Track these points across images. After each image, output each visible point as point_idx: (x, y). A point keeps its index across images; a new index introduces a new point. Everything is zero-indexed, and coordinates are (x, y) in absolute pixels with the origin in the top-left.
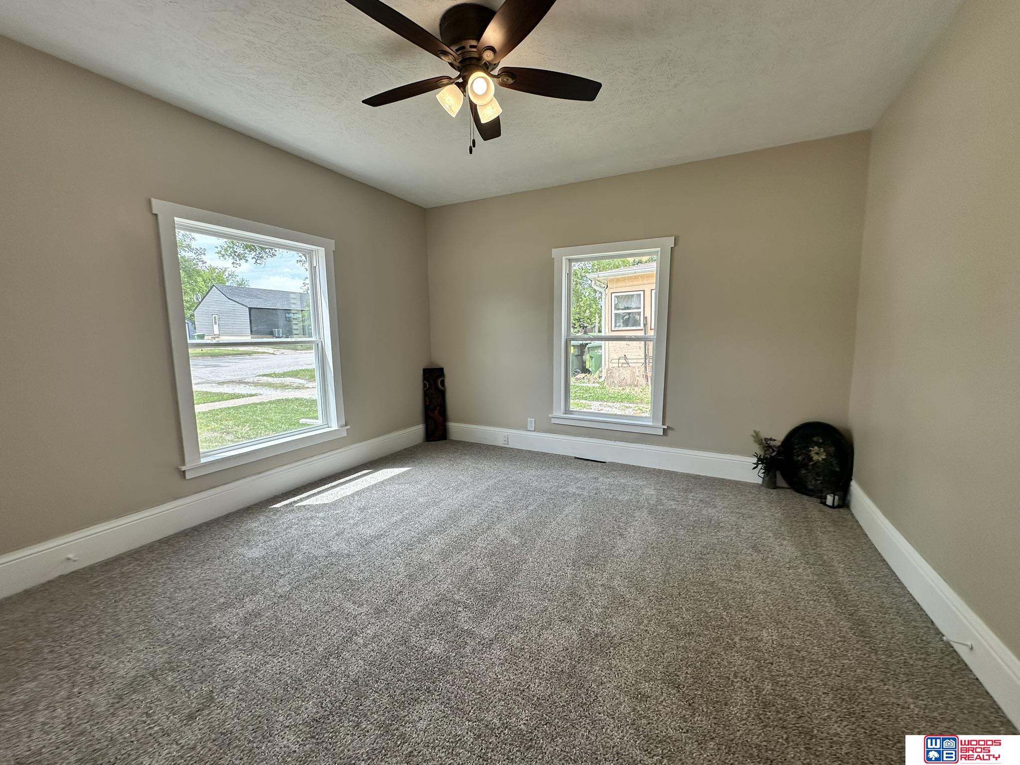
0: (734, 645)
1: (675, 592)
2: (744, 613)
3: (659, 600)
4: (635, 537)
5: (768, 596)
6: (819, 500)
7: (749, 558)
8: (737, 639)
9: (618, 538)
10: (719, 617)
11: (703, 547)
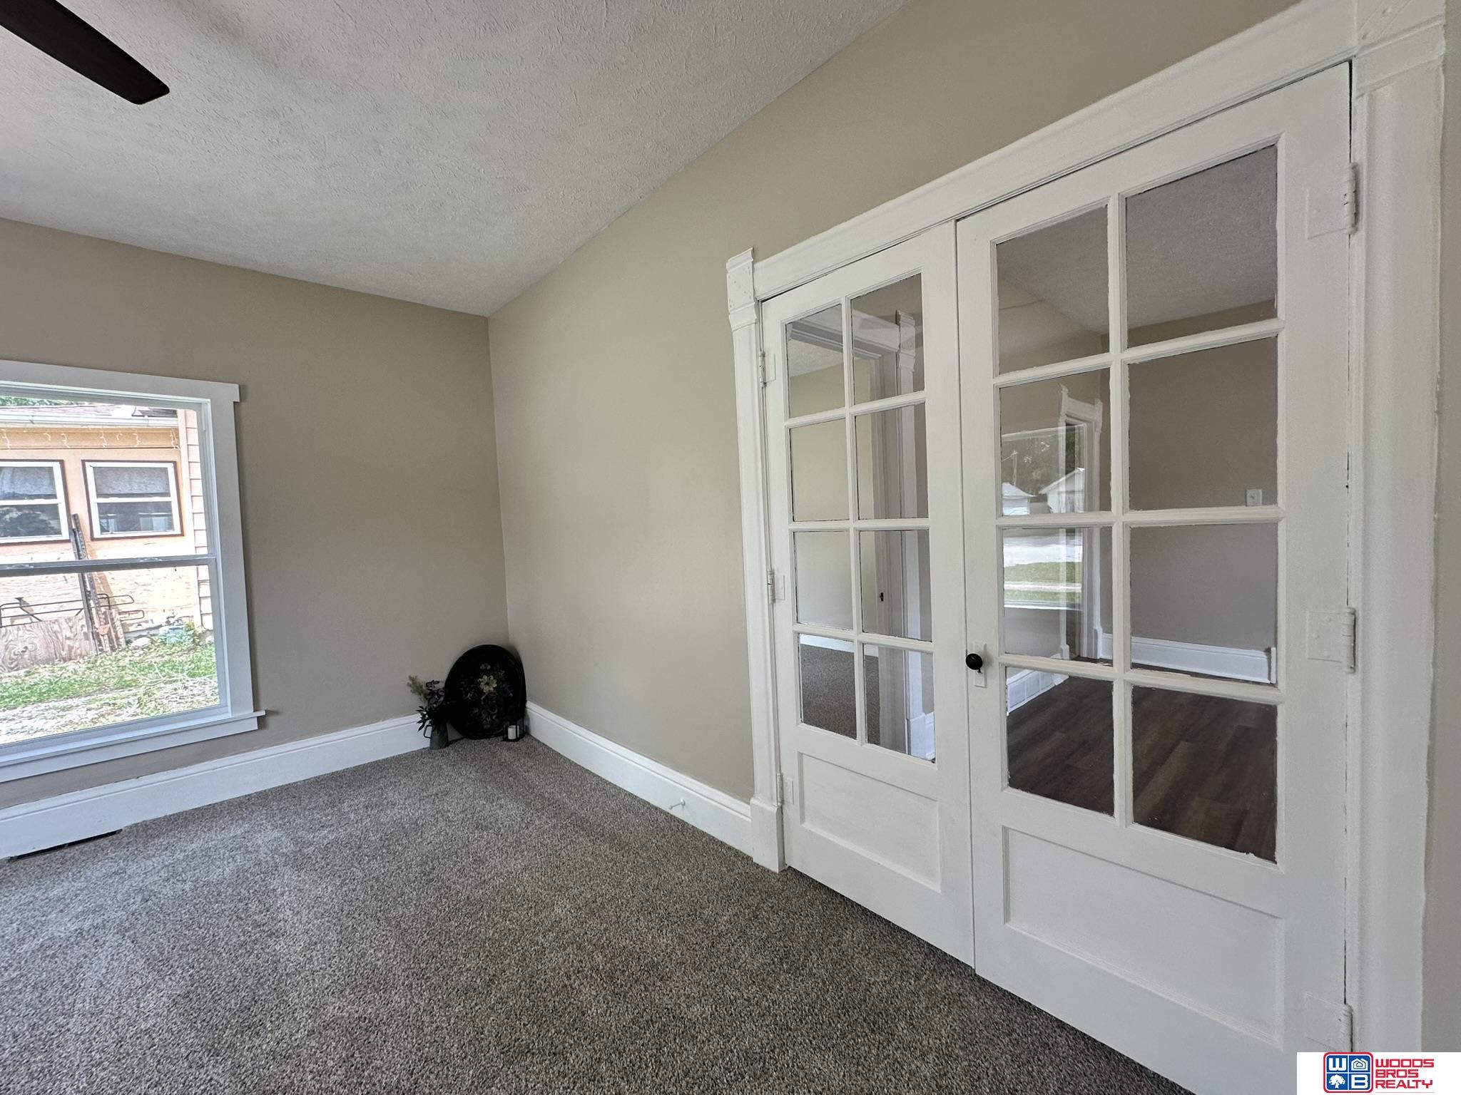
0: (543, 948)
1: (433, 947)
2: (525, 906)
3: (422, 975)
4: (304, 920)
5: (531, 869)
6: (500, 739)
7: (483, 843)
8: (540, 939)
9: (271, 942)
10: (506, 931)
11: (421, 865)
